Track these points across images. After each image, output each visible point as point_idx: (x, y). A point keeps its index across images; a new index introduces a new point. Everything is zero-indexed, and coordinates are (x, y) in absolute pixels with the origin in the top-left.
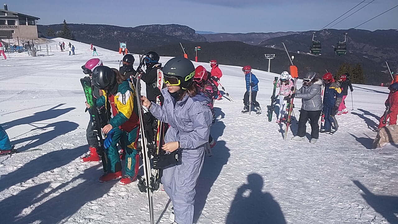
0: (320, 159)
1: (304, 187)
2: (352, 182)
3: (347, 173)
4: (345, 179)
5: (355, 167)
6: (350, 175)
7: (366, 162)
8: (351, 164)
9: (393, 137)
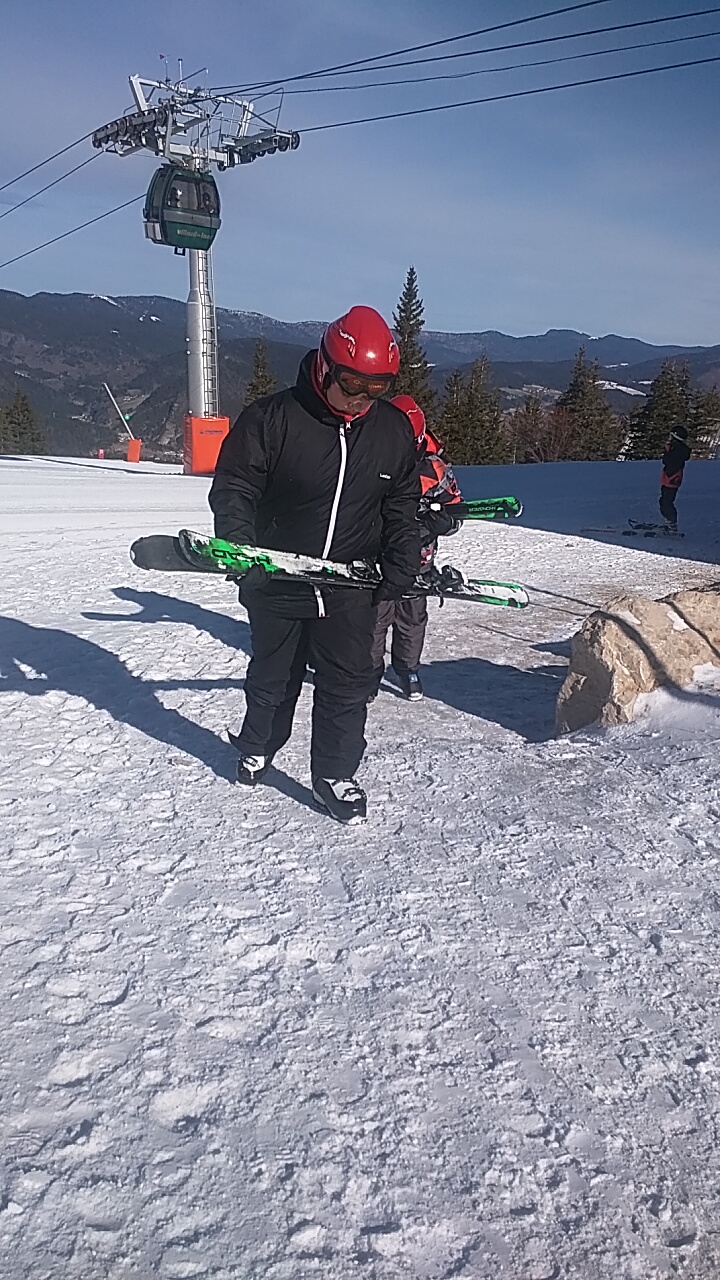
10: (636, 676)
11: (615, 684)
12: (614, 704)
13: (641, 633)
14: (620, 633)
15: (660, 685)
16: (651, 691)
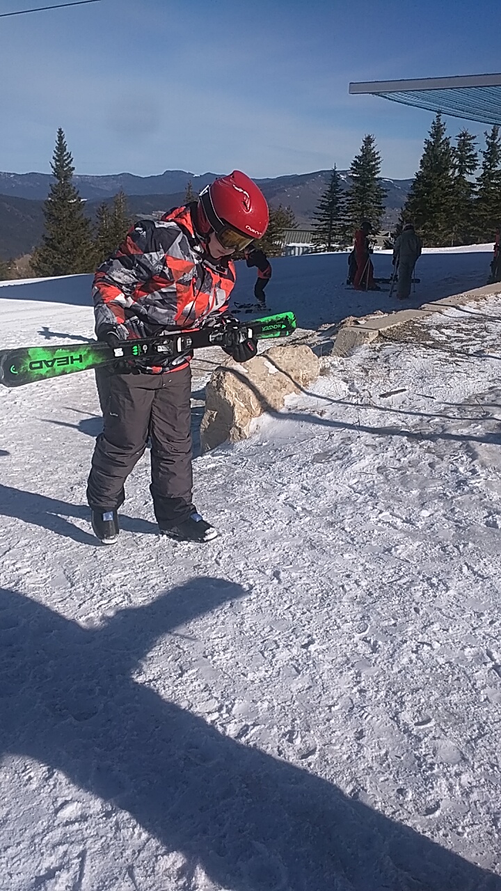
10: (248, 407)
11: (236, 414)
12: (237, 428)
13: (249, 378)
14: (236, 380)
15: (264, 411)
16: (259, 415)
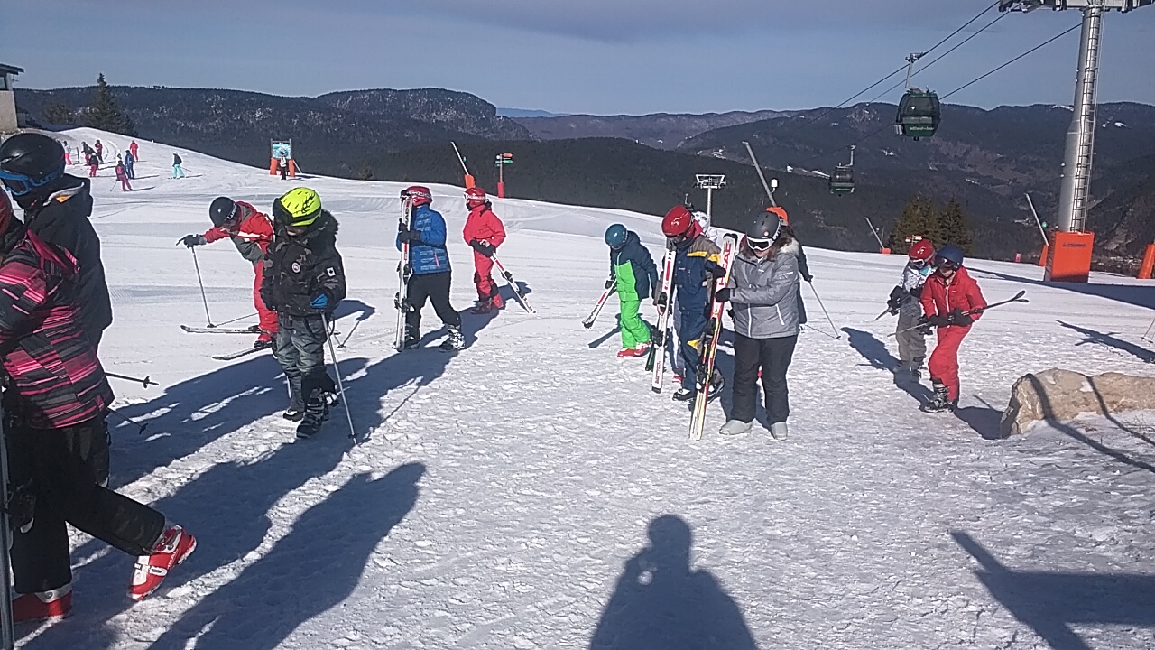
0: (857, 472)
1: (815, 555)
2: (948, 538)
3: (934, 511)
4: (929, 530)
5: (954, 492)
6: (942, 516)
7: (983, 478)
8: (944, 484)
9: (1052, 403)
10: (1034, 410)
11: (1020, 413)
12: (1017, 424)
16: (1040, 420)
